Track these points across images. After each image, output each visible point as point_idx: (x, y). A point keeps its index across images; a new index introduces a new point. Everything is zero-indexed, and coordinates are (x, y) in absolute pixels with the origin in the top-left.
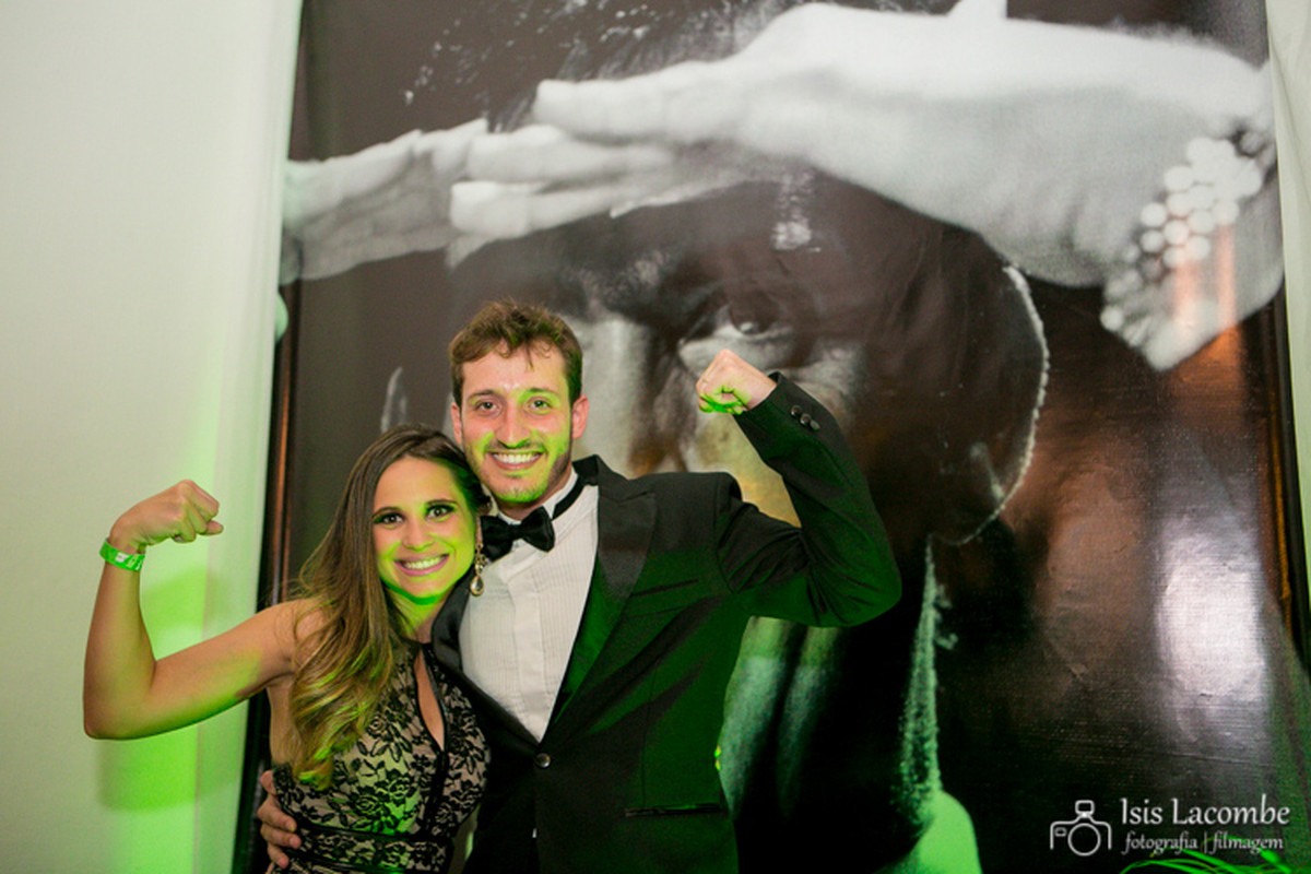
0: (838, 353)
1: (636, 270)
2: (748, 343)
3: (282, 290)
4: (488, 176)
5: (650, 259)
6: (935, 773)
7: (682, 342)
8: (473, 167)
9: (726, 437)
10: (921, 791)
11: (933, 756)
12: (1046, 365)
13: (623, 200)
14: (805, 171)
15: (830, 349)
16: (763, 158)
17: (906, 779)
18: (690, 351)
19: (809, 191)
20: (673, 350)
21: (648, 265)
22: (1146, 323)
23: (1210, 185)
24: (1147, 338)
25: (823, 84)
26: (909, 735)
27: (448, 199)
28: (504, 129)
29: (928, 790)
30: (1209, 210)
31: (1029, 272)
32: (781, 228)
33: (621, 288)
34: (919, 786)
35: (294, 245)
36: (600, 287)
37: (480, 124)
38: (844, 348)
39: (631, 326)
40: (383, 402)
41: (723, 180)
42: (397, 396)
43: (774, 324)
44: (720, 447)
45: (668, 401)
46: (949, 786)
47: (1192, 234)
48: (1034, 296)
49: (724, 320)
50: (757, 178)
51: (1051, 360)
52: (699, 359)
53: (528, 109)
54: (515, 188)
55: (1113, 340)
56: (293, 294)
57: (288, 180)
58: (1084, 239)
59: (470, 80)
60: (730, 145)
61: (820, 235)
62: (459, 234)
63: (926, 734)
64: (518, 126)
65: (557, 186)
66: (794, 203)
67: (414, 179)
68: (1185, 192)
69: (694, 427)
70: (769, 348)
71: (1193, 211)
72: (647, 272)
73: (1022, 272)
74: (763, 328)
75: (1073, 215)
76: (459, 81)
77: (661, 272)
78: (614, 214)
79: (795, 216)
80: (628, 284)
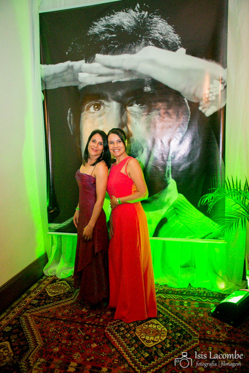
0: (156, 111)
1: (118, 93)
2: (140, 108)
3: (43, 91)
4: (86, 72)
5: (120, 91)
6: (171, 176)
7: (127, 107)
8: (82, 70)
9: (136, 124)
10: (169, 179)
11: (170, 174)
12: (190, 115)
13: (115, 79)
14: (150, 78)
15: (154, 110)
16: (142, 74)
17: (166, 177)
18: (129, 108)
19: (151, 81)
20: (125, 108)
21: (120, 92)
22: (205, 109)
23: (216, 88)
24: (205, 112)
25: (153, 62)
26: (167, 171)
27: (78, 76)
28: (88, 63)
29: (170, 178)
30: (216, 92)
31: (188, 99)
32: (145, 88)
33: (115, 96)
34: (168, 178)
35: (44, 82)
36: (111, 95)
37: (84, 61)
38: (157, 110)
39: (117, 103)
40: (67, 114)
41: (134, 78)
42: (70, 114)
43: (144, 105)
44: (135, 125)
45: (125, 117)
46: (173, 178)
47: (213, 96)
48: (189, 104)
49: (135, 103)
50: (141, 78)
51: (191, 114)
52: (130, 110)
53: (94, 59)
54: (92, 75)
55: (200, 112)
56: (45, 92)
57: (41, 68)
58: (197, 95)
59: (80, 52)
60: (135, 71)
61: (152, 90)
62: (81, 83)
63: (170, 170)
64: (92, 62)
65: (101, 75)
66: (148, 84)
67: (69, 71)
68: (212, 88)
69: (130, 122)
70: (143, 109)
71: (213, 92)
72: (120, 93)
73: (187, 99)
74: (142, 105)
75: (195, 90)
76: (78, 51)
77: (122, 93)
78: (113, 82)
79: (148, 86)
80: (116, 95)
